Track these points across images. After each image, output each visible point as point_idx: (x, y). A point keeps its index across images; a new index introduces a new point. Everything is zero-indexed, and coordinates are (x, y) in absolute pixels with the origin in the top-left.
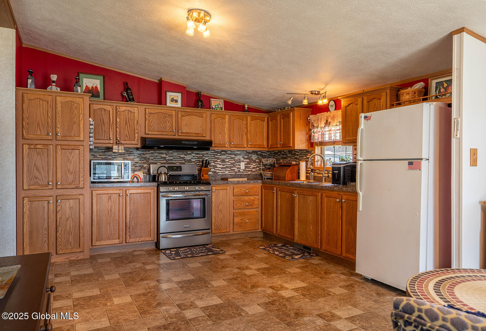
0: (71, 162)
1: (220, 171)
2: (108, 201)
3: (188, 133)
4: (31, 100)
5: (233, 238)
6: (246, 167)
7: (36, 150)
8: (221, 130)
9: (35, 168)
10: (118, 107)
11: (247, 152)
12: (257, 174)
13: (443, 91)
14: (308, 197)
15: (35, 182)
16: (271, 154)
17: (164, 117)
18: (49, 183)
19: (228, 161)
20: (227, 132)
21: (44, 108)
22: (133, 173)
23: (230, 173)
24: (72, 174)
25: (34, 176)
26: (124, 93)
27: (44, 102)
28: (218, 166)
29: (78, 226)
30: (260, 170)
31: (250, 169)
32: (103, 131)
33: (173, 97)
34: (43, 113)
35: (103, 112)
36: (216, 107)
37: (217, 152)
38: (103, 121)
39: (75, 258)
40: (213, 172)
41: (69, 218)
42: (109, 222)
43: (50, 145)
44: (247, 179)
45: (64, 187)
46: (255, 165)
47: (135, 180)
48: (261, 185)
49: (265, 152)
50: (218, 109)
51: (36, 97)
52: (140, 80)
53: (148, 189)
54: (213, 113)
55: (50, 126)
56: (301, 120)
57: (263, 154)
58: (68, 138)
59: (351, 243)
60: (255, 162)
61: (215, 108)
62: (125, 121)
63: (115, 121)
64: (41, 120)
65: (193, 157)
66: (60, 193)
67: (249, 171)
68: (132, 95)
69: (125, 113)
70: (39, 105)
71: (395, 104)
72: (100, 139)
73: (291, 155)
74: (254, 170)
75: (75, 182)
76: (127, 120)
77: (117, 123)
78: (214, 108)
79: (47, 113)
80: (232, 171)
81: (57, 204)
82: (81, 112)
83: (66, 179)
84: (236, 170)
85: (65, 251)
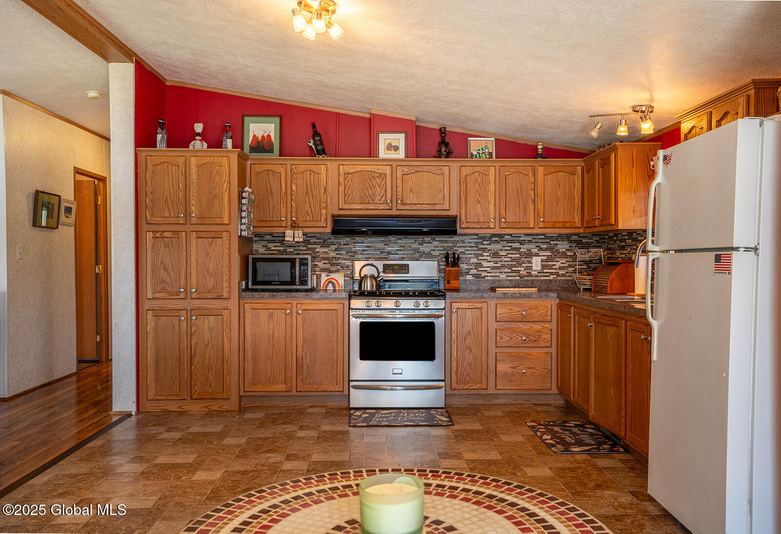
0: (211, 258)
1: (488, 273)
2: (269, 322)
3: (415, 204)
4: (157, 165)
5: (497, 402)
6: (543, 267)
7: (163, 240)
8: (480, 196)
9: (162, 266)
10: (293, 167)
11: (546, 237)
12: (568, 281)
15: (162, 288)
16: (604, 241)
17: (372, 178)
18: (180, 290)
19: (505, 254)
20: (492, 201)
21: (174, 176)
22: (328, 276)
23: (509, 278)
24: (212, 276)
25: (160, 278)
26: (310, 142)
27: (174, 167)
28: (485, 264)
29: (221, 357)
30: (574, 272)
31: (554, 271)
32: (271, 207)
33: (389, 141)
34: (173, 184)
35: (271, 176)
36: (479, 153)
37: (484, 238)
38: (271, 190)
39: (217, 408)
40: (473, 275)
41: (208, 344)
42: (269, 355)
43: (182, 231)
44: (537, 289)
45: (201, 296)
46: (564, 262)
47: (330, 287)
48: (558, 301)
49: (588, 237)
50: (484, 157)
51: (163, 161)
52: (338, 118)
53: (332, 303)
54: (464, 165)
55: (182, 203)
56: (634, 167)
57: (584, 241)
58: (207, 221)
60: (564, 255)
61: (478, 155)
62: (305, 189)
63: (289, 190)
64: (170, 193)
65: (435, 247)
66: (197, 306)
67: (552, 274)
68: (322, 144)
69: (305, 176)
70: (166, 171)
72: (266, 221)
73: (631, 241)
74: (561, 272)
75: (216, 289)
76: (309, 186)
77: (293, 192)
78: (476, 155)
79: (177, 183)
80: (515, 274)
81: (192, 323)
82: (224, 178)
83: (204, 284)
84: (523, 272)
85: (202, 396)
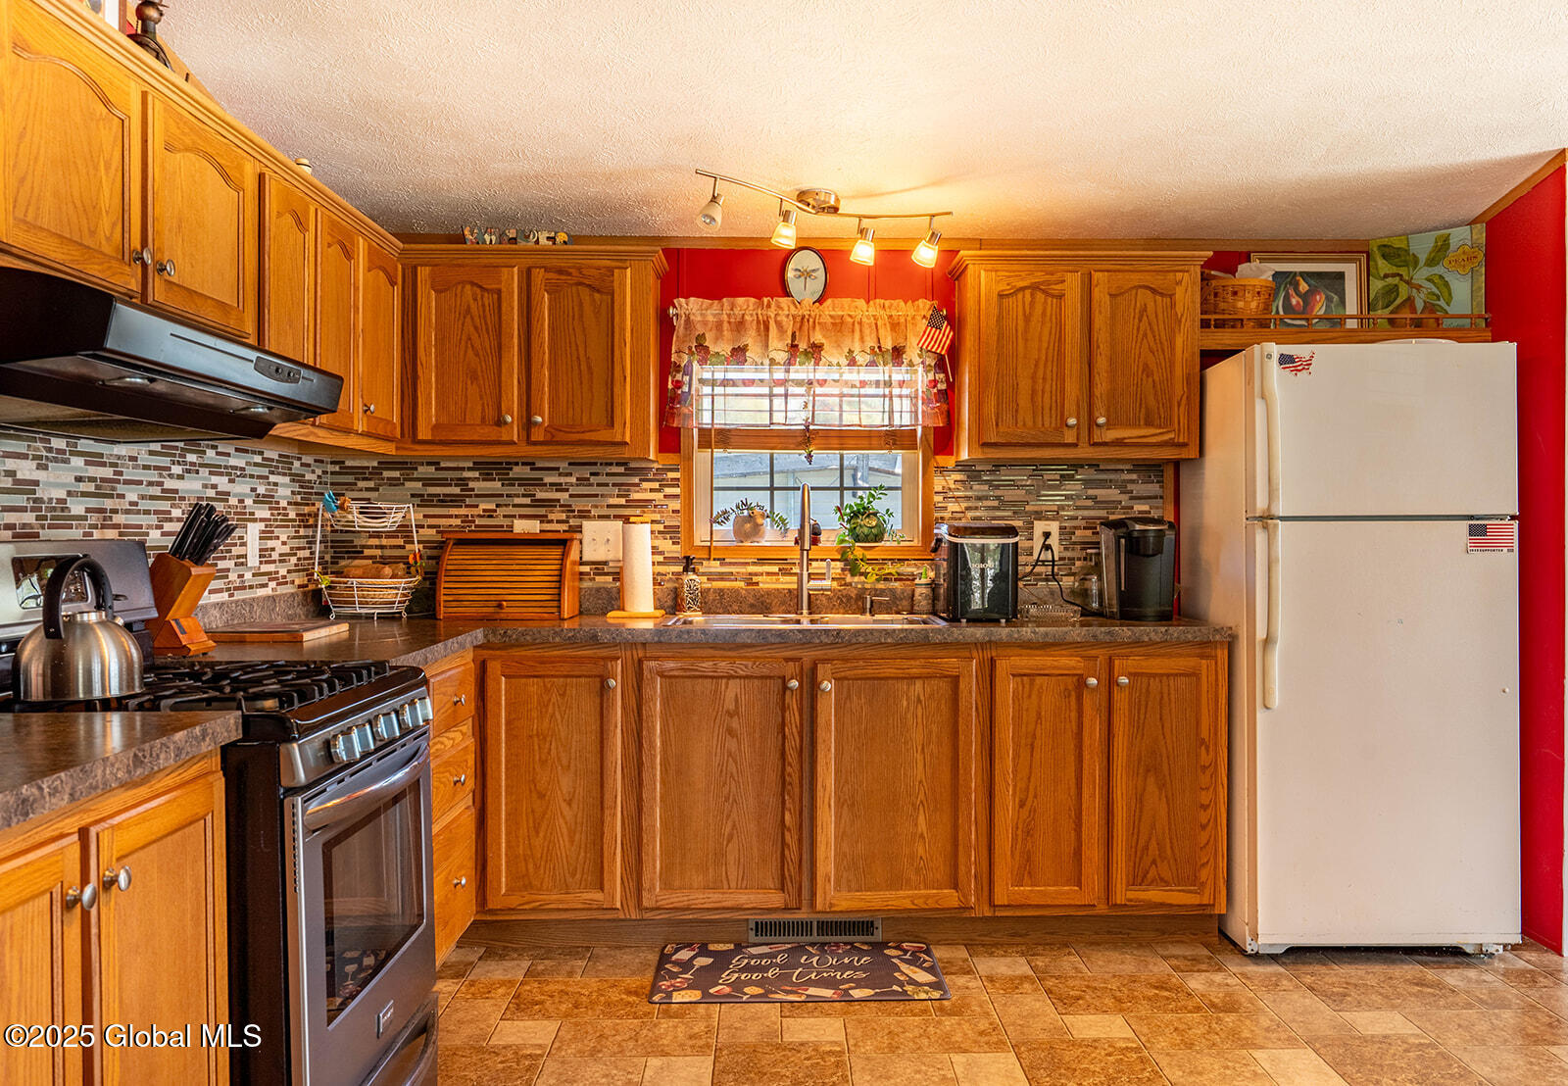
6: (261, 555)
11: (265, 462)
13: (1298, 303)
14: (903, 686)
23: (213, 598)
31: (273, 567)
59: (1154, 843)
60: (285, 518)
67: (270, 577)
71: (1213, 323)
74: (282, 571)
80: (221, 583)
84: (234, 575)
